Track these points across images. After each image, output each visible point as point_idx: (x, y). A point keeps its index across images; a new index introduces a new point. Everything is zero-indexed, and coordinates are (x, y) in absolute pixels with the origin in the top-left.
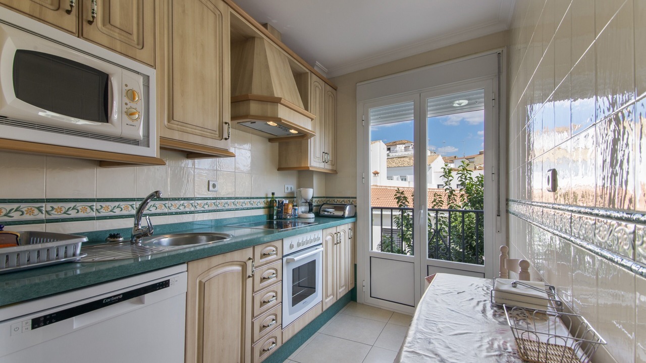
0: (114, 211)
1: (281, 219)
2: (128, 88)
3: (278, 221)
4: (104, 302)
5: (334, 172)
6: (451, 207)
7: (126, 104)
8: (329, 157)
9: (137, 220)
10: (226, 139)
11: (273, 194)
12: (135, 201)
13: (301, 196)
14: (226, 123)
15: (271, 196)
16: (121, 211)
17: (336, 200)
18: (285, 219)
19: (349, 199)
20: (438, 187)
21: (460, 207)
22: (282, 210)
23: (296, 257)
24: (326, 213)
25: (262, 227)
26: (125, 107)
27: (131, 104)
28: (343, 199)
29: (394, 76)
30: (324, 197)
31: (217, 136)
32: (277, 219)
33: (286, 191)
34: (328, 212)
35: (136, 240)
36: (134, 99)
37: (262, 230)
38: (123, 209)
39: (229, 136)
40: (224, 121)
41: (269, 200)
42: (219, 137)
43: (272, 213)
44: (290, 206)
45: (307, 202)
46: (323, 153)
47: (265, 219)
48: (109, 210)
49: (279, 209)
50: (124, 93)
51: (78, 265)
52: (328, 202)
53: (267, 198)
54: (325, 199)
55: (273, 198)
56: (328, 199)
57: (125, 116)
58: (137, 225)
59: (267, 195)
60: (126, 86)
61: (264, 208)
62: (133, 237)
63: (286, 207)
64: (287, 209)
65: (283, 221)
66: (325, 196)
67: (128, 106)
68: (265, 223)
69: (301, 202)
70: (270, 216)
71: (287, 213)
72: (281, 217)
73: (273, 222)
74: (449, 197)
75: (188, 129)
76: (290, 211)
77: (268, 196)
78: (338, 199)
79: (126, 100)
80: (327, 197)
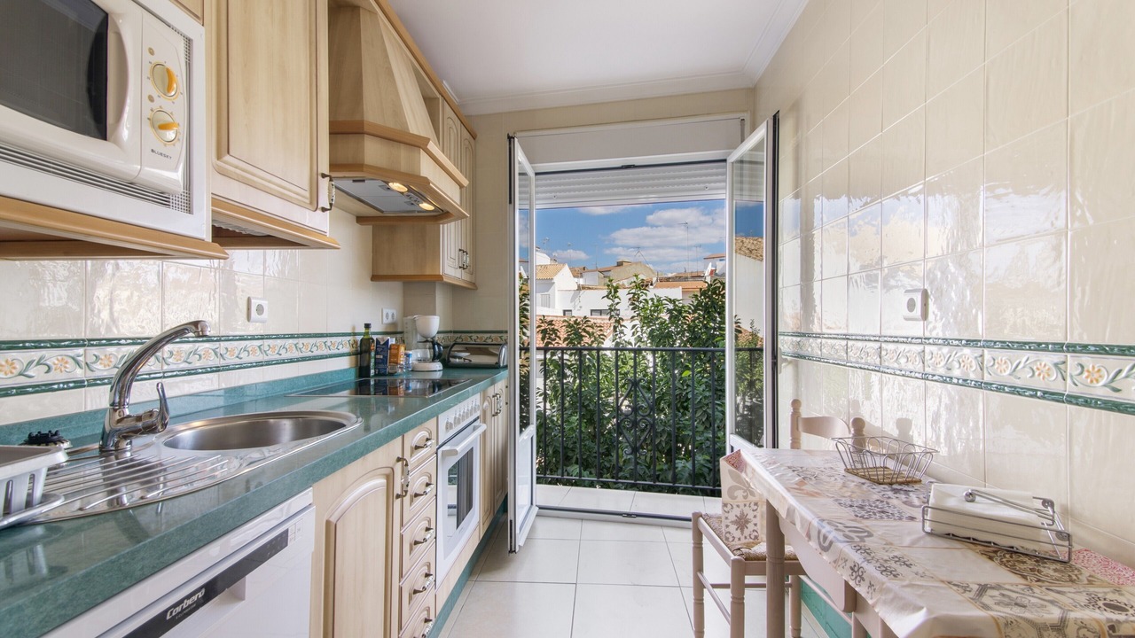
0: (29, 373)
1: (384, 375)
2: (155, 59)
3: (377, 378)
4: (168, 617)
5: (471, 288)
6: (618, 344)
7: (151, 99)
8: (467, 259)
9: (120, 393)
10: (324, 210)
11: (367, 326)
12: (84, 345)
13: (416, 329)
14: (324, 176)
15: (363, 330)
16: (47, 372)
17: (474, 336)
18: (392, 374)
19: (500, 335)
20: (564, 315)
21: (630, 344)
22: (386, 357)
23: (457, 445)
24: (457, 360)
25: (346, 393)
26: (147, 104)
27: (161, 102)
28: (488, 335)
29: (574, 130)
30: (450, 332)
31: (308, 201)
32: (376, 375)
33: (385, 321)
34: (460, 358)
35: (116, 445)
36: (169, 88)
37: (345, 400)
38: (54, 367)
39: (331, 205)
40: (320, 171)
41: (359, 338)
42: (311, 203)
43: (365, 364)
44: (402, 349)
45: (427, 341)
46: (460, 250)
47: (352, 377)
48: (16, 372)
49: (378, 357)
50: (147, 73)
51: (39, 531)
52: (459, 341)
53: (355, 334)
54: (452, 335)
55: (367, 333)
56: (459, 335)
57: (149, 131)
58: (116, 406)
59: (354, 328)
60: (151, 52)
61: (348, 354)
62: (105, 436)
63: (394, 351)
64: (396, 356)
65: (387, 378)
66: (452, 329)
67: (155, 106)
68: (353, 385)
69: (414, 342)
70: (362, 371)
71: (397, 363)
72: (382, 372)
73: (369, 381)
74: (615, 328)
75: (255, 179)
76: (402, 361)
77: (356, 331)
78: (479, 335)
79: (150, 88)
80: (455, 332)
